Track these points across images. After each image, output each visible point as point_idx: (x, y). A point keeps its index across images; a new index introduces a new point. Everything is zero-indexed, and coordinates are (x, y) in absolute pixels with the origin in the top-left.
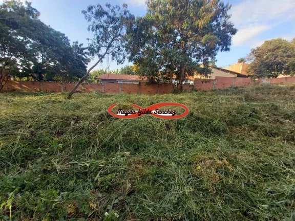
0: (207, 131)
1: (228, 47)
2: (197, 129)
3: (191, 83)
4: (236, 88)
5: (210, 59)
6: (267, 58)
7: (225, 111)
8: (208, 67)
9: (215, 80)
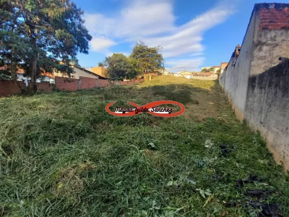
0: (71, 137)
1: (87, 50)
2: (58, 139)
3: (52, 81)
4: (99, 88)
5: (70, 57)
6: (116, 67)
7: (88, 112)
8: (69, 65)
9: (79, 80)
